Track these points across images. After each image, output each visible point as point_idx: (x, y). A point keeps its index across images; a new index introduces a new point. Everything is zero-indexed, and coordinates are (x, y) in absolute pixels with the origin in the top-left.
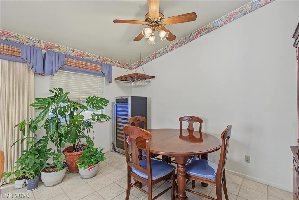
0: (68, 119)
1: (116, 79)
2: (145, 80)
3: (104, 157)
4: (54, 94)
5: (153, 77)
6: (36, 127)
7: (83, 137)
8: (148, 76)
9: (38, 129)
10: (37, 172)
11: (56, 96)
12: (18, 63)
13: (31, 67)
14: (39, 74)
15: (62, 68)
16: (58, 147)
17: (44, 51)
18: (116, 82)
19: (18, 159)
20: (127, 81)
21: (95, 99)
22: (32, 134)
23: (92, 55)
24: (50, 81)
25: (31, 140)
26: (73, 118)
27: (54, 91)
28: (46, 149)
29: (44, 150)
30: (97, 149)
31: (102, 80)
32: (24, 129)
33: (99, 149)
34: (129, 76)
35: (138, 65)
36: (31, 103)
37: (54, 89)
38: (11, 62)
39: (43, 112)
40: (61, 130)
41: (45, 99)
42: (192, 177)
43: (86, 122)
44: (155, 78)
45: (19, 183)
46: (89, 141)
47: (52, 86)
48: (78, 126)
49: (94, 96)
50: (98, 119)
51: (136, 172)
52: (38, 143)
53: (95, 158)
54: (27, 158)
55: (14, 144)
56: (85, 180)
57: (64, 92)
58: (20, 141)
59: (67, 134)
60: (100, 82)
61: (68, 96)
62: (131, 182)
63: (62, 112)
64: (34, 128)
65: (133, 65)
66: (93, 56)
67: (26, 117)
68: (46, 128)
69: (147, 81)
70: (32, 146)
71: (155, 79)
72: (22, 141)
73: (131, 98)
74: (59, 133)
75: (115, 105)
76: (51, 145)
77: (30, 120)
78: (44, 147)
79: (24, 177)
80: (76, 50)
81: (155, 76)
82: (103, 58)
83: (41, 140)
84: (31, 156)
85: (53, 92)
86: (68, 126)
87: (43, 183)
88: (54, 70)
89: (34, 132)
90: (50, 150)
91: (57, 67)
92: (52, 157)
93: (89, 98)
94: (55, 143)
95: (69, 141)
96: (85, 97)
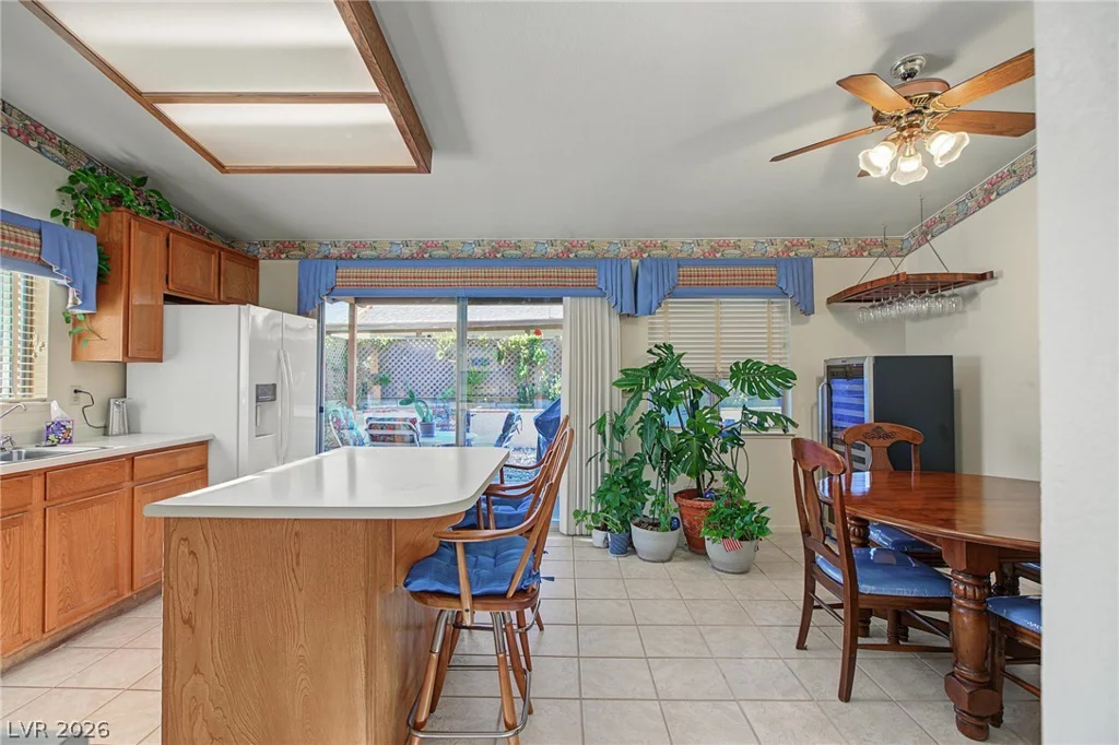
0: (685, 418)
1: (830, 301)
2: (945, 293)
3: (767, 529)
4: (657, 358)
5: (982, 277)
6: (623, 431)
7: (719, 468)
8: (955, 274)
9: (626, 435)
10: (625, 523)
11: (661, 363)
12: (593, 299)
13: (613, 304)
14: (628, 315)
15: (671, 294)
16: (663, 480)
17: (635, 262)
18: (831, 310)
19: (598, 491)
20: (871, 301)
21: (751, 368)
22: (617, 446)
23: (748, 242)
24: (650, 328)
25: (616, 456)
26: (694, 417)
27: (656, 351)
28: (641, 480)
29: (638, 481)
30: (751, 504)
31: (783, 310)
32: (604, 432)
33: (758, 507)
34: (869, 287)
35: (926, 235)
36: (616, 378)
37: (656, 346)
38: (584, 299)
39: (632, 398)
40: (665, 440)
41: (638, 370)
42: (1025, 634)
43: (729, 429)
44: (992, 277)
45: (599, 536)
46: (733, 481)
47: (654, 339)
48: (703, 438)
49: (748, 361)
50: (760, 425)
51: (824, 567)
52: (627, 465)
53: (742, 524)
54: (609, 490)
55: (591, 459)
56: (719, 573)
57: (676, 352)
58: (599, 456)
59: (679, 451)
60: (774, 315)
61: (681, 361)
62: (814, 593)
63: (668, 400)
64: (619, 431)
65: (905, 237)
66: (751, 243)
67: (607, 409)
68: (641, 435)
69: (955, 295)
70: (618, 469)
71: (1000, 281)
72: (603, 455)
73: (872, 363)
74: (663, 450)
75: (825, 386)
76: (650, 474)
77: (614, 416)
78: (638, 475)
79: (604, 528)
80: (705, 239)
81: (992, 273)
82: (782, 242)
83: (632, 460)
84: (614, 488)
85: (654, 354)
86: (685, 433)
87: (634, 551)
88: (655, 303)
89: (619, 441)
90: (648, 483)
91: (661, 294)
92: (652, 498)
93: (736, 364)
94: (657, 470)
95: (683, 470)
96: (725, 364)
